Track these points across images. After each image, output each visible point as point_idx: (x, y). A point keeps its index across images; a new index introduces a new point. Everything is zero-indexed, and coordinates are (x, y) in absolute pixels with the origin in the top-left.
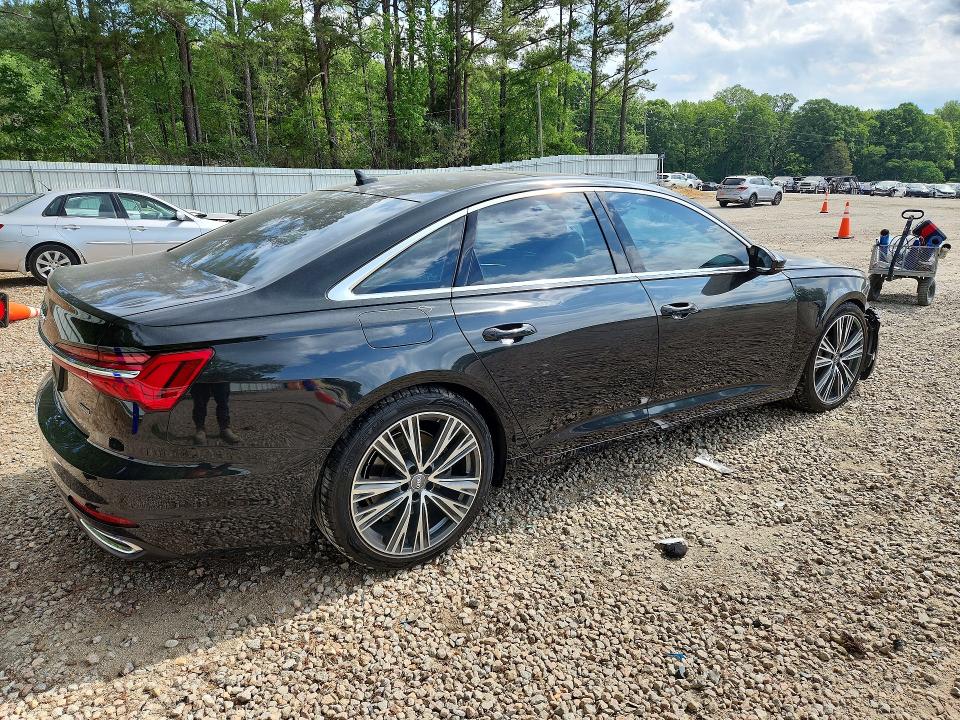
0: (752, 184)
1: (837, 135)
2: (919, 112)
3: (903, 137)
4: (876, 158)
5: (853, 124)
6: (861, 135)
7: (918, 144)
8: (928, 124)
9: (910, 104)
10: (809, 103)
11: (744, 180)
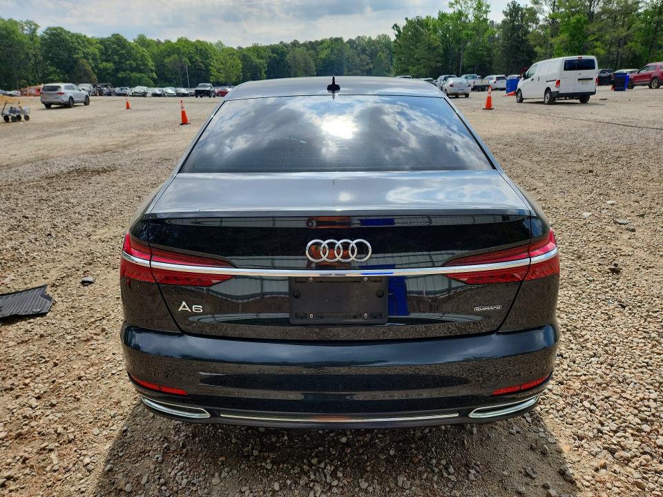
0: (67, 90)
1: (78, 53)
2: (125, 41)
3: (121, 56)
4: (109, 71)
5: (85, 46)
6: (94, 55)
7: (132, 62)
8: (133, 49)
9: (118, 34)
10: (49, 29)
11: (59, 87)
